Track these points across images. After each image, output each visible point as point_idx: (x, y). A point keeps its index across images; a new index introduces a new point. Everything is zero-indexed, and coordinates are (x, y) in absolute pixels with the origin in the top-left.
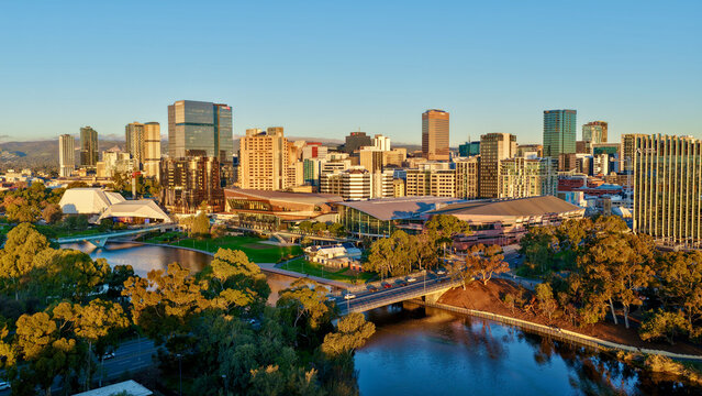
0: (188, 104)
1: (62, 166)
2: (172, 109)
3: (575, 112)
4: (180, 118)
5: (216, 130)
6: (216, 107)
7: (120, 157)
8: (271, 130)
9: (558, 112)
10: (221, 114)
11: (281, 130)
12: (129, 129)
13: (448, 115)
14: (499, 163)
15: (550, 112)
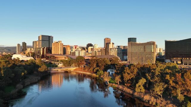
0: (42, 36)
1: (17, 52)
2: (39, 37)
3: (136, 38)
4: (41, 39)
5: (49, 42)
6: (49, 37)
7: (31, 49)
8: (59, 41)
9: (131, 38)
10: (51, 38)
11: (61, 41)
12: (33, 42)
13: (110, 39)
14: (109, 49)
15: (129, 38)
